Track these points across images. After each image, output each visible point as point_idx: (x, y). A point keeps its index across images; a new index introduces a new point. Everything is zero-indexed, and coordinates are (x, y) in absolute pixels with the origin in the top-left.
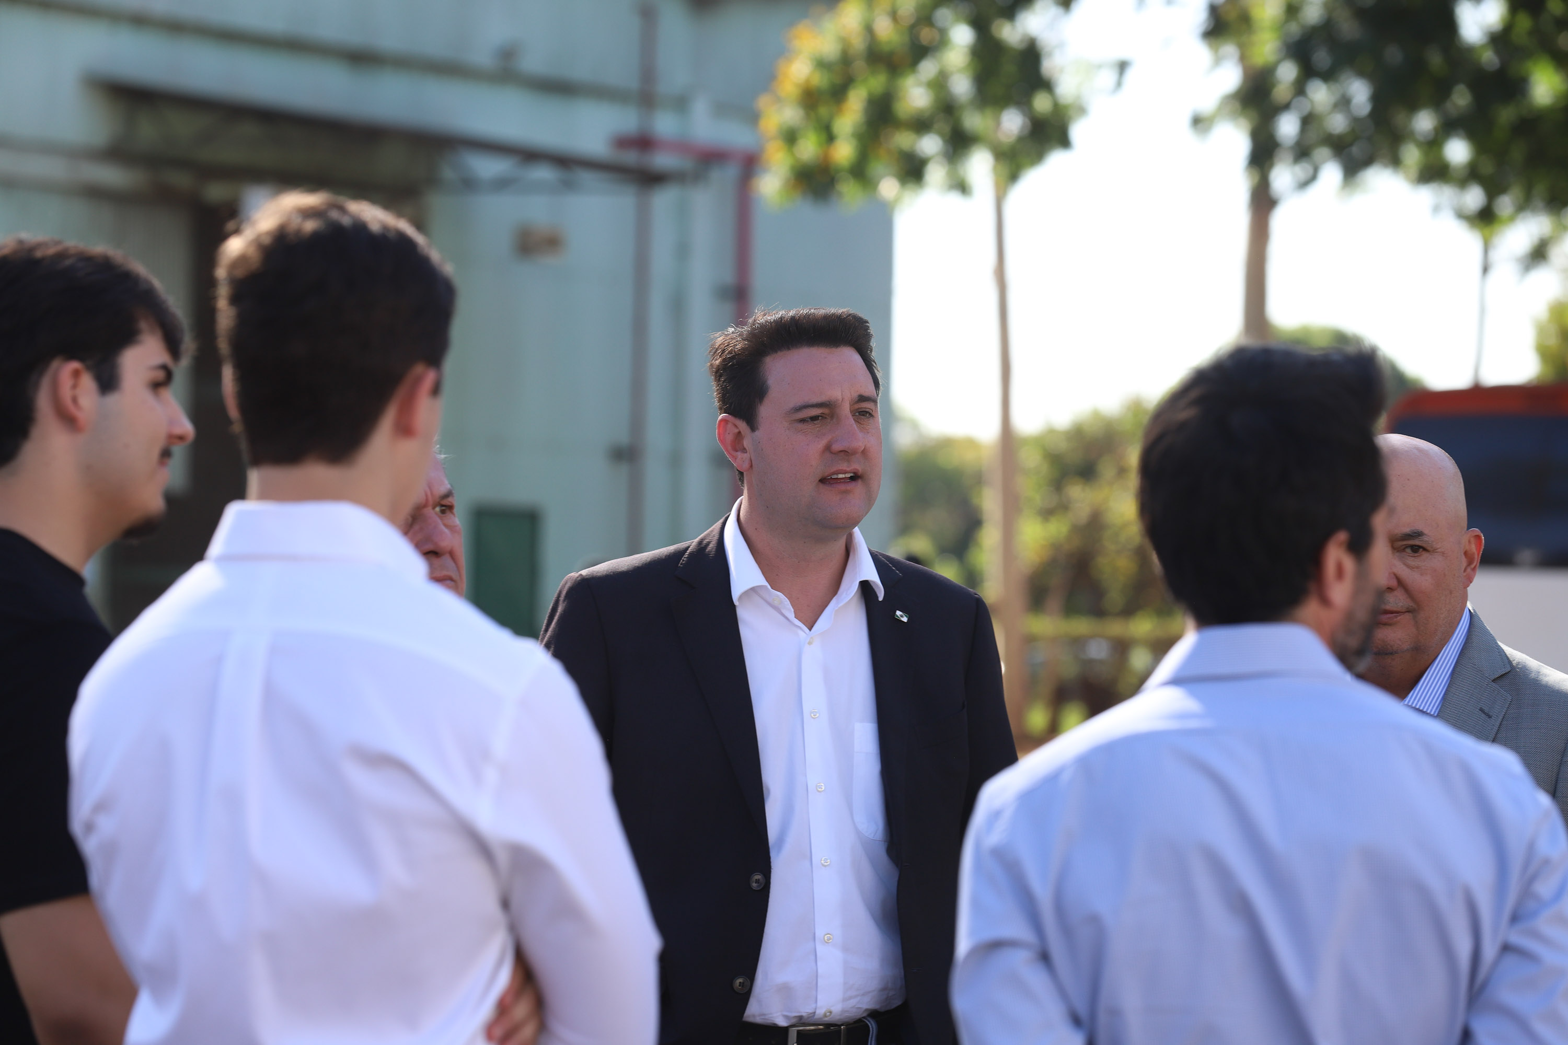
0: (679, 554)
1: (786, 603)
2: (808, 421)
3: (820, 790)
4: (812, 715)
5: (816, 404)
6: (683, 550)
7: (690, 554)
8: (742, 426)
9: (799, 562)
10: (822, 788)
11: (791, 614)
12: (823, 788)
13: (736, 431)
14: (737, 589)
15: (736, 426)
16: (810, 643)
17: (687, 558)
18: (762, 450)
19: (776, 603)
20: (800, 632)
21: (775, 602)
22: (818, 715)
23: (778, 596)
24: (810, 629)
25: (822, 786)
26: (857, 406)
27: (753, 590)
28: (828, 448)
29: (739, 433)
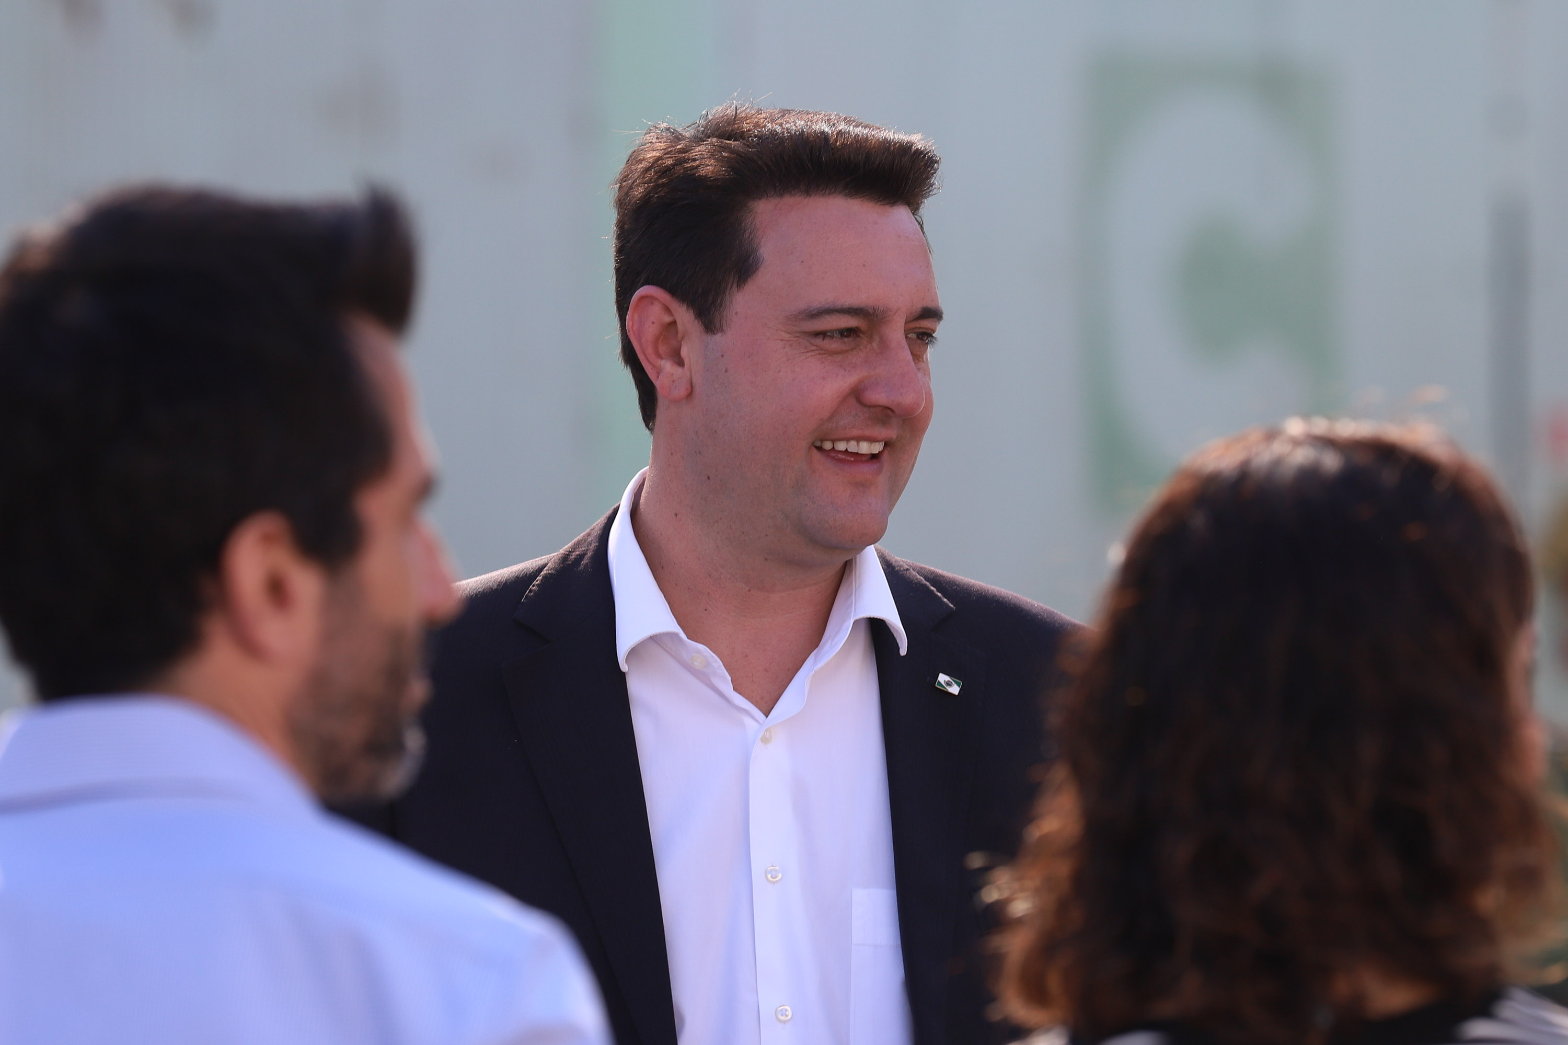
0: (524, 580)
1: (715, 665)
2: (832, 337)
3: (782, 1018)
4: (769, 876)
5: (850, 309)
6: (530, 574)
7: (545, 577)
8: (684, 316)
9: (749, 591)
10: (787, 1016)
11: (725, 683)
12: (790, 1014)
13: (667, 319)
14: (626, 639)
15: (668, 310)
16: (765, 740)
17: (538, 585)
18: (726, 371)
19: (698, 664)
20: (748, 721)
21: (695, 663)
22: (780, 876)
23: (699, 652)
24: (767, 717)
25: (786, 1010)
26: (912, 325)
27: (655, 639)
28: (856, 394)
29: (674, 323)
